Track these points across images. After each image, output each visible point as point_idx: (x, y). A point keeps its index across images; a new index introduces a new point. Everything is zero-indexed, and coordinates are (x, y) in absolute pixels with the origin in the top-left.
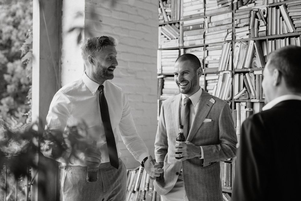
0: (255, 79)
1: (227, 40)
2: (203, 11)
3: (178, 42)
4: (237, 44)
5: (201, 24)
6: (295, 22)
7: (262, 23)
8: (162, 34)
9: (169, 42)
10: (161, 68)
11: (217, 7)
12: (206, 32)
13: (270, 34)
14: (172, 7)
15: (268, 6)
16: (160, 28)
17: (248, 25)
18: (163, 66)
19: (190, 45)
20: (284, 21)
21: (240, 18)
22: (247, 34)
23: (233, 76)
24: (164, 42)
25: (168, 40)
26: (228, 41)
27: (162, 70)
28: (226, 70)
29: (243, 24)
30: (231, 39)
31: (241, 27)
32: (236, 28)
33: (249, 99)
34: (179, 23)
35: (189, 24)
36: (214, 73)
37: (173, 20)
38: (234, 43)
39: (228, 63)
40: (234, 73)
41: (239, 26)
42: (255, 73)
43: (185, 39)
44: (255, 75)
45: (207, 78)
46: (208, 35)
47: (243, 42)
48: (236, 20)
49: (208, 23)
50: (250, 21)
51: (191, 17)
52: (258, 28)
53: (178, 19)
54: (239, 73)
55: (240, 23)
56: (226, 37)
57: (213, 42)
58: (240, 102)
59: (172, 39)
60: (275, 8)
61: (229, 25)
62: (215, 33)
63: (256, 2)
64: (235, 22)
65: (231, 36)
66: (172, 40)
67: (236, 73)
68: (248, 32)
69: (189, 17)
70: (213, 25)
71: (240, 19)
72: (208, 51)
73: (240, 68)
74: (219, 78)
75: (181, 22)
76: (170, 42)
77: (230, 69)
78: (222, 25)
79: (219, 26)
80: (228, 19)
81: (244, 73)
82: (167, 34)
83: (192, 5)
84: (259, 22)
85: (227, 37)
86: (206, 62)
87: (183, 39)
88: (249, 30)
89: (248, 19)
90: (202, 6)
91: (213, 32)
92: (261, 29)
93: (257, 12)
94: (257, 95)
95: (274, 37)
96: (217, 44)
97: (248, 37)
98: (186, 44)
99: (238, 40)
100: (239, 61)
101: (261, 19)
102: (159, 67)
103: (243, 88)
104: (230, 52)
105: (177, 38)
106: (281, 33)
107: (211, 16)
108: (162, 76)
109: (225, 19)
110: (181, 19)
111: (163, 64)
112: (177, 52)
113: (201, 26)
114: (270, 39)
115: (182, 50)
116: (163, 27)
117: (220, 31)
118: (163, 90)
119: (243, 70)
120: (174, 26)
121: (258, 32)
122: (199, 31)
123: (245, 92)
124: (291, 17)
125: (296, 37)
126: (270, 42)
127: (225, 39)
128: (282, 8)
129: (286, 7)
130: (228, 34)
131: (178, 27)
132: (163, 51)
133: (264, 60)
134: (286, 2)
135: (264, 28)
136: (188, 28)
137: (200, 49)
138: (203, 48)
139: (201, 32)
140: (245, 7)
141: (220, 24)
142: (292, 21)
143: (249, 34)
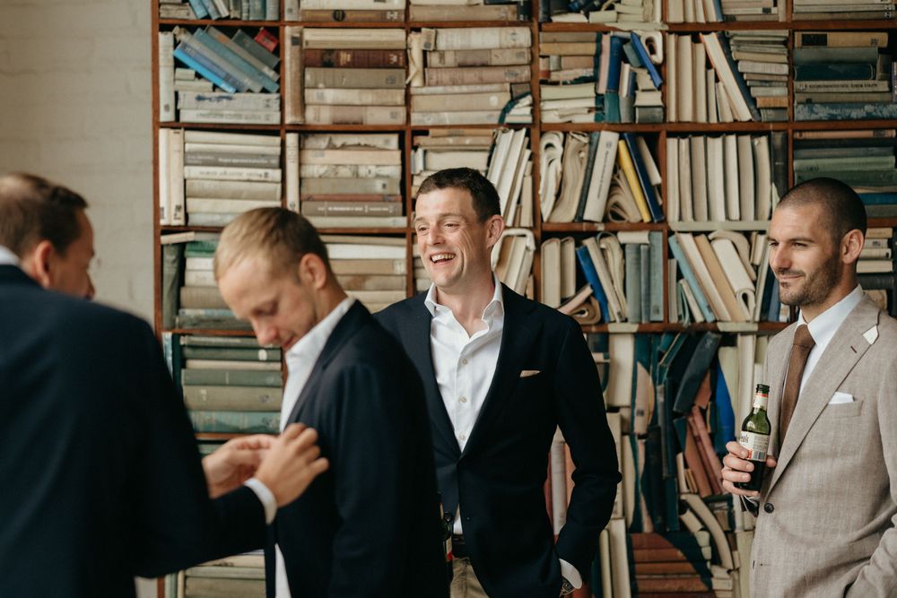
0: (624, 256)
1: (508, 119)
2: (398, 4)
3: (276, 106)
4: (544, 142)
5: (393, 51)
6: (755, 93)
7: (645, 80)
8: (178, 64)
9: (225, 101)
10: (180, 203)
12: (417, 83)
13: (672, 117)
15: (666, 28)
16: (165, 39)
17: (594, 79)
18: (195, 196)
19: (335, 123)
20: (720, 84)
21: (562, 53)
22: (590, 110)
23: (539, 242)
24: (200, 98)
25: (218, 94)
26: (516, 127)
27: (187, 213)
29: (571, 72)
30: (529, 120)
31: (565, 83)
32: (544, 83)
33: (602, 322)
34: (274, 32)
35: (334, 42)
37: (245, 15)
38: (535, 132)
40: (539, 234)
41: (554, 77)
42: (624, 237)
43: (311, 95)
44: (623, 246)
46: (422, 95)
47: (575, 136)
48: (543, 57)
49: (425, 53)
50: (597, 66)
51: (339, 19)
52: (632, 96)
53: (271, 15)
54: (561, 234)
55: (559, 69)
56: (506, 110)
57: (448, 122)
59: (237, 91)
60: (687, 40)
61: (517, 70)
62: (456, 89)
63: (618, 7)
64: (542, 65)
65: (528, 110)
66: (237, 95)
67: (548, 235)
68: (592, 103)
69: (329, 15)
70: (450, 60)
71: (560, 56)
72: (425, 152)
73: (566, 215)
75: (288, 31)
76: (232, 102)
77: (526, 219)
78: (485, 66)
79: (473, 66)
80: (514, 47)
81: (581, 238)
82: (213, 68)
84: (634, 76)
85: (514, 111)
87: (301, 97)
88: (596, 95)
89: (591, 60)
91: (445, 85)
92: (643, 99)
93: (625, 41)
94: (629, 310)
95: (688, 128)
96: (467, 131)
97: (590, 118)
98: (315, 118)
99: (553, 127)
100: (558, 195)
101: (643, 66)
102: (170, 198)
103: (579, 287)
104: (526, 165)
105: (264, 91)
106: (713, 120)
107: (437, 25)
108: (189, 236)
109: (501, 48)
110: (288, 17)
111: (194, 186)
112: (269, 145)
113: (394, 59)
114: (671, 135)
115: (292, 139)
116: (184, 37)
117: (479, 88)
118: (184, 293)
119: (577, 227)
120: (248, 41)
121: (633, 109)
122: (382, 74)
123: (588, 301)
124: (742, 74)
125: (755, 134)
126: (672, 143)
127: (502, 118)
128: (711, 42)
129: (725, 42)
130: (514, 101)
131: (272, 46)
132: (191, 135)
133: (654, 195)
134: (726, 27)
135: (654, 99)
136: (326, 58)
137: (377, 140)
138: (394, 139)
139: (393, 81)
140: (579, 18)
141: (478, 60)
142: (745, 89)
143: (598, 110)
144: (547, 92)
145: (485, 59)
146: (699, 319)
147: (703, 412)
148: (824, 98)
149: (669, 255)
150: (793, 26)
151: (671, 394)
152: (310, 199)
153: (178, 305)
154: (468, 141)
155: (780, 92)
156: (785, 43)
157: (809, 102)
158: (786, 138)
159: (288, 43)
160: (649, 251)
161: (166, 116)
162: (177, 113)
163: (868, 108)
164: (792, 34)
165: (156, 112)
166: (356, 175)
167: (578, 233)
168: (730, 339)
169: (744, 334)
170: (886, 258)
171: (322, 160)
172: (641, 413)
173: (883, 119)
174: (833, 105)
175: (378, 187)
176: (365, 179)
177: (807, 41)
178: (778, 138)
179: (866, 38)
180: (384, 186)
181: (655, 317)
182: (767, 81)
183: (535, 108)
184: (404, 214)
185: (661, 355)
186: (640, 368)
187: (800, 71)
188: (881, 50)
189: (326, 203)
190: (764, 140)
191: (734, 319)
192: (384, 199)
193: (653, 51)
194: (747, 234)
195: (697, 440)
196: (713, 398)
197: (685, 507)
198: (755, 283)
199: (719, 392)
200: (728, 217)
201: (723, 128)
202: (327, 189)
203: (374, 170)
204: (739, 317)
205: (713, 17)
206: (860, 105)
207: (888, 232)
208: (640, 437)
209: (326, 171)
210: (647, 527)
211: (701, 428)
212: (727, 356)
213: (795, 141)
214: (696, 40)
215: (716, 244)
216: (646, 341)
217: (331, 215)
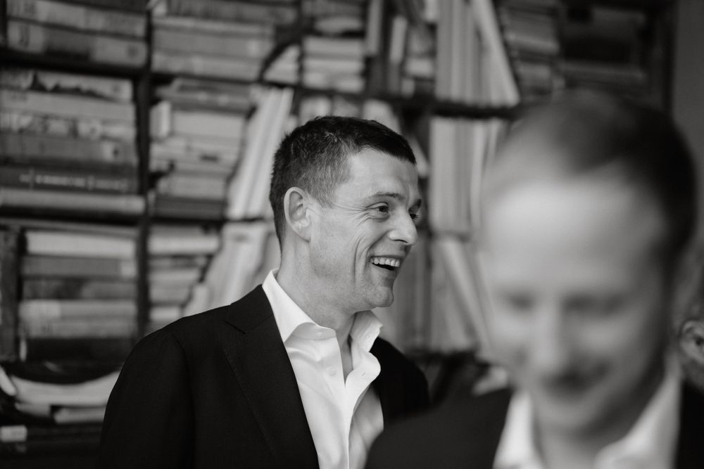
1: (270, 75)
7: (417, 45)
12: (160, 10)
17: (362, 35)
22: (357, 75)
26: (280, 86)
30: (294, 79)
32: (308, 31)
41: (317, 25)
45: (154, 245)
46: (167, 28)
50: (364, 17)
56: (268, 62)
65: (294, 66)
68: (360, 66)
86: (156, 163)
88: (363, 56)
92: (414, 66)
98: (22, 41)
114: (438, 113)
124: (511, 47)
127: (263, 71)
135: (425, 68)
137: (104, 85)
143: (366, 74)
144: (313, 45)
154: (222, 100)
155: (544, 73)
166: (74, 132)
171: (24, 107)
175: (107, 153)
176: (87, 140)
180: (116, 152)
183: (301, 65)
189: (32, 171)
192: (114, 171)
202: (32, 149)
203: (100, 129)
209: (31, 124)
217: (25, 186)
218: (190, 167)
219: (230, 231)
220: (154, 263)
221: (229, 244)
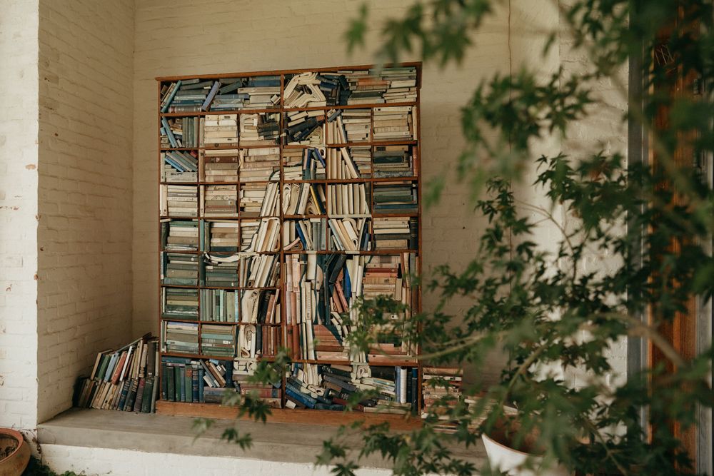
0: (312, 227)
1: (272, 179)
2: (235, 140)
3: (196, 176)
4: (286, 186)
5: (234, 157)
6: (359, 168)
7: (320, 164)
8: (167, 163)
9: (179, 175)
10: (166, 209)
11: (257, 138)
12: (242, 167)
13: (329, 178)
14: (184, 129)
15: (328, 146)
16: (163, 155)
17: (302, 165)
18: (171, 207)
19: (215, 182)
20: (347, 165)
22: (300, 176)
23: (282, 223)
24: (172, 174)
25: (178, 173)
26: (275, 182)
27: (168, 212)
28: (272, 215)
29: (294, 162)
30: (279, 179)
31: (292, 166)
32: (284, 166)
33: (304, 250)
34: (196, 152)
35: (213, 154)
36: (253, 218)
37: (187, 146)
38: (282, 184)
39: (275, 208)
40: (282, 219)
41: (288, 164)
42: (312, 220)
43: (207, 173)
44: (312, 223)
45: (243, 224)
46: (245, 172)
47: (295, 185)
48: (284, 157)
49: (245, 157)
50: (303, 160)
51: (217, 146)
52: (315, 170)
53: (195, 146)
54: (290, 219)
55: (290, 161)
56: (271, 176)
57: (251, 181)
58: (291, 254)
59: (184, 172)
60: (335, 150)
61: (275, 162)
62: (255, 169)
63: (311, 139)
64: (284, 160)
65: (278, 176)
67: (286, 220)
68: (301, 173)
69: (213, 145)
70: (252, 159)
71: (290, 157)
72: (244, 191)
73: (292, 212)
74: (260, 224)
75: (200, 151)
76: (182, 175)
77: (278, 214)
78: (264, 161)
79: (260, 161)
80: (274, 154)
81: (297, 220)
82: (177, 164)
83: (218, 131)
84: (315, 163)
85: (274, 177)
86: (241, 205)
87: (204, 173)
88: (303, 170)
89: (301, 158)
90: (235, 134)
91: (251, 168)
92: (318, 171)
93: (312, 151)
94: (314, 246)
95: (334, 181)
96: (258, 184)
97: (301, 178)
98: (209, 180)
99: (287, 182)
100: (289, 205)
101: (319, 160)
102: (163, 207)
103: (296, 238)
104: (279, 195)
105: (193, 171)
106: (344, 178)
107: (248, 148)
108: (169, 220)
109: (270, 155)
110: (200, 146)
111: (170, 204)
112: (194, 189)
113: (234, 159)
114: (329, 184)
115: (202, 187)
116: (167, 154)
117: (262, 169)
118: (169, 238)
119: (296, 217)
120: (188, 155)
121: (315, 175)
122: (230, 165)
123: (299, 242)
124: (355, 162)
125: (360, 183)
126: (329, 187)
127: (270, 179)
128: (344, 150)
129: (349, 150)
130: (274, 173)
131: (195, 156)
132: (169, 186)
133: (323, 207)
134: (349, 145)
135: (323, 171)
136: (212, 159)
137: (230, 187)
138: (235, 186)
139: (233, 166)
140: (297, 143)
141: (262, 159)
142: (356, 166)
143: (303, 175)
144: (286, 169)
145: (264, 159)
146: (339, 249)
147: (340, 282)
148: (384, 170)
149: (328, 226)
150: (373, 145)
151: (329, 275)
152: (208, 207)
153: (166, 243)
154: (258, 187)
155: (368, 168)
156: (370, 150)
157: (378, 171)
158: (370, 185)
159: (200, 155)
160: (321, 225)
161: (162, 180)
162: (166, 179)
163: (401, 173)
164: (373, 147)
165: (160, 179)
166: (223, 199)
167: (296, 219)
168: (350, 257)
169: (355, 255)
170: (407, 228)
171: (212, 194)
172: (318, 282)
173: (406, 177)
174: (387, 172)
175: (229, 203)
176: (225, 200)
177: (378, 149)
178: (367, 184)
179: (400, 148)
180: (231, 203)
181: (322, 249)
182: (364, 164)
183: (281, 176)
184: (237, 212)
185: (326, 262)
186: (318, 267)
187: (375, 160)
188: (406, 152)
189: (213, 209)
190: (363, 185)
191: (352, 250)
192: (231, 207)
193: (323, 154)
194: (356, 219)
195: (338, 293)
196: (344, 278)
197: (332, 316)
198: (358, 237)
199: (346, 275)
200: (349, 213)
201: (347, 181)
202: (213, 204)
203: (228, 197)
204: (353, 249)
205: (344, 142)
206: (398, 172)
207: (408, 219)
208: (318, 291)
209: (213, 198)
210: (320, 322)
211: (340, 289)
212: (349, 263)
213: (374, 185)
214: (338, 150)
215: (344, 223)
216: (320, 257)
217: (214, 213)
218: (250, 205)
219: (263, 220)
220: (243, 229)
221: (263, 223)
